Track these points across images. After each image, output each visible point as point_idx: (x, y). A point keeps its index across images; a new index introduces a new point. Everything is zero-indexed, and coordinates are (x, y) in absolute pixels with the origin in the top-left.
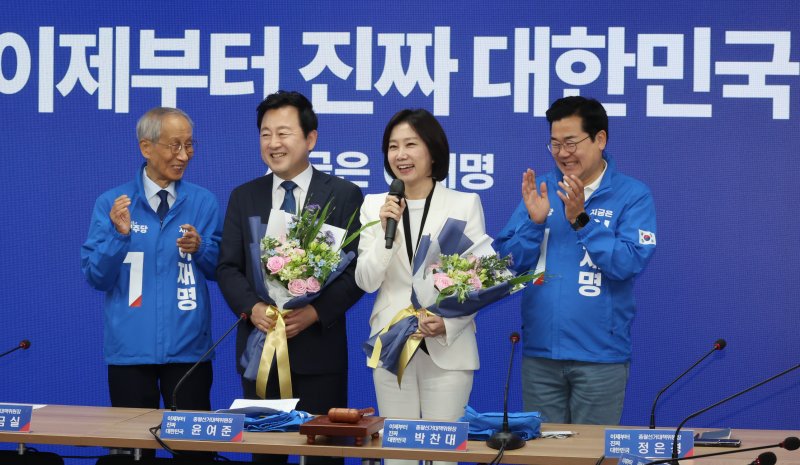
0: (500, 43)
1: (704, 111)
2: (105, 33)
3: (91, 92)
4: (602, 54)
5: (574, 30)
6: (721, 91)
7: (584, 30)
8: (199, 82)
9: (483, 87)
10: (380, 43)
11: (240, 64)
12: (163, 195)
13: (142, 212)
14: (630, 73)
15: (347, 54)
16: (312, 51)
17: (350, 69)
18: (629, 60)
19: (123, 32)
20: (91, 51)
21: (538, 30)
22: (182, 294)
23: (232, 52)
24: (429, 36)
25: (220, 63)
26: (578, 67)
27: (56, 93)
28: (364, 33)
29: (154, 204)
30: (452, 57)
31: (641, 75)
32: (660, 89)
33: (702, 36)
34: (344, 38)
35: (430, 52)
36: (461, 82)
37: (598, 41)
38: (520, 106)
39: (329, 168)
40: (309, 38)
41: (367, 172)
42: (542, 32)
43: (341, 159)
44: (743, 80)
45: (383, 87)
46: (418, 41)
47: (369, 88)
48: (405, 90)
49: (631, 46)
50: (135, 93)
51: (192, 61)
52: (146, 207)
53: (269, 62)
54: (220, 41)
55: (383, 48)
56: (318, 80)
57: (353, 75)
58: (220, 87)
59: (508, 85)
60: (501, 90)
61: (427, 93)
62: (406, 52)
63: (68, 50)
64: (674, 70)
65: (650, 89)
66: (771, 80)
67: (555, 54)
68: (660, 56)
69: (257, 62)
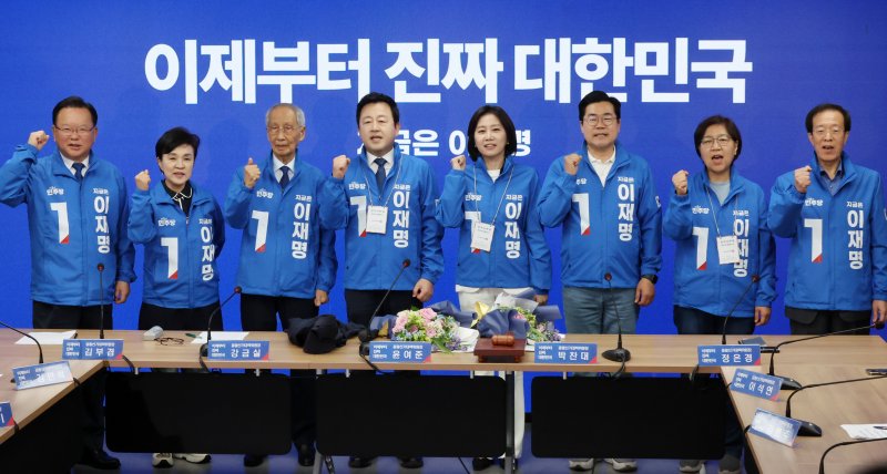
0: (534, 50)
1: (684, 98)
2: (236, 44)
3: (226, 88)
4: (609, 58)
5: (588, 40)
6: (695, 83)
7: (596, 40)
8: (309, 80)
9: (522, 82)
10: (445, 51)
11: (340, 66)
12: (285, 170)
13: (269, 182)
14: (630, 71)
15: (421, 59)
16: (395, 56)
17: (424, 70)
18: (629, 62)
19: (251, 44)
20: (226, 58)
21: (562, 40)
22: (296, 246)
23: (333, 58)
24: (482, 45)
25: (325, 66)
26: (592, 67)
27: (200, 89)
28: (433, 44)
29: (279, 176)
30: (499, 60)
31: (637, 73)
32: (652, 82)
33: (682, 44)
34: (418, 47)
35: (482, 57)
36: (506, 78)
37: (606, 48)
38: (550, 96)
39: (409, 142)
40: (391, 47)
41: (437, 145)
42: (565, 42)
43: (417, 135)
44: (711, 75)
45: (448, 83)
46: (474, 50)
47: (437, 83)
48: (464, 85)
49: (630, 52)
50: (260, 89)
51: (304, 64)
52: (272, 179)
53: (362, 65)
54: (324, 50)
55: (448, 54)
56: (399, 78)
57: (425, 75)
58: (325, 84)
59: (540, 80)
60: (536, 84)
61: (480, 87)
62: (464, 57)
63: (208, 57)
64: (661, 69)
65: (644, 82)
66: (732, 75)
67: (575, 57)
68: (651, 59)
69: (353, 65)
